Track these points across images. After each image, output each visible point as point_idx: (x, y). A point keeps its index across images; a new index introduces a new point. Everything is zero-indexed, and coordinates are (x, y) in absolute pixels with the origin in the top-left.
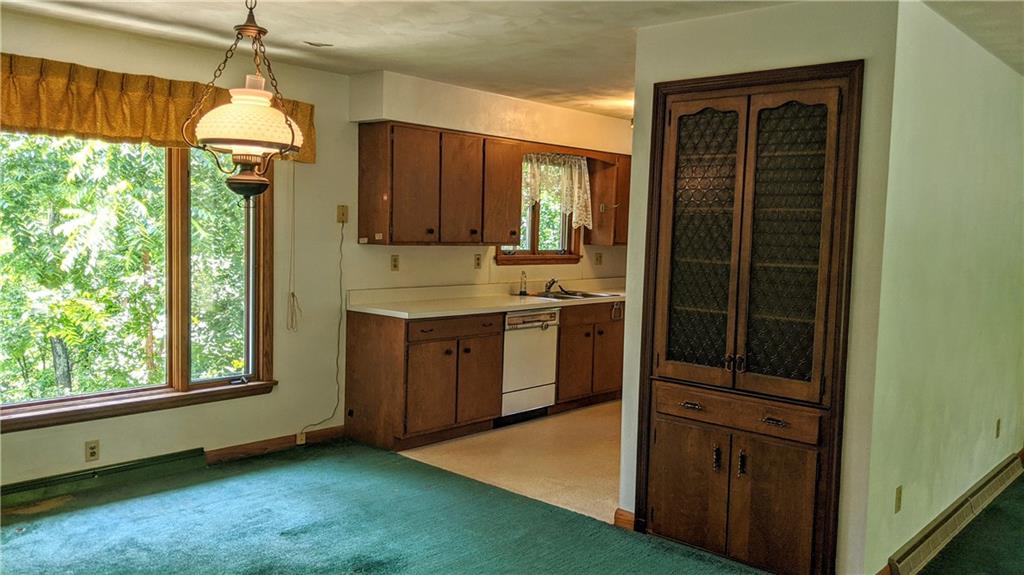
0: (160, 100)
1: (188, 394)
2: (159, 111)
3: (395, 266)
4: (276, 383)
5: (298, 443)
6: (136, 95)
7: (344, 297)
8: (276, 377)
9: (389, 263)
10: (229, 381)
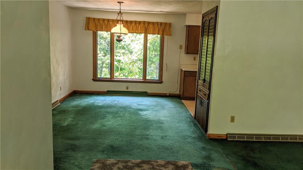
0: (137, 25)
1: (145, 81)
2: (137, 27)
3: (195, 59)
4: (163, 82)
5: (167, 95)
6: (133, 24)
7: (180, 66)
8: (163, 81)
9: (193, 58)
10: (154, 80)
